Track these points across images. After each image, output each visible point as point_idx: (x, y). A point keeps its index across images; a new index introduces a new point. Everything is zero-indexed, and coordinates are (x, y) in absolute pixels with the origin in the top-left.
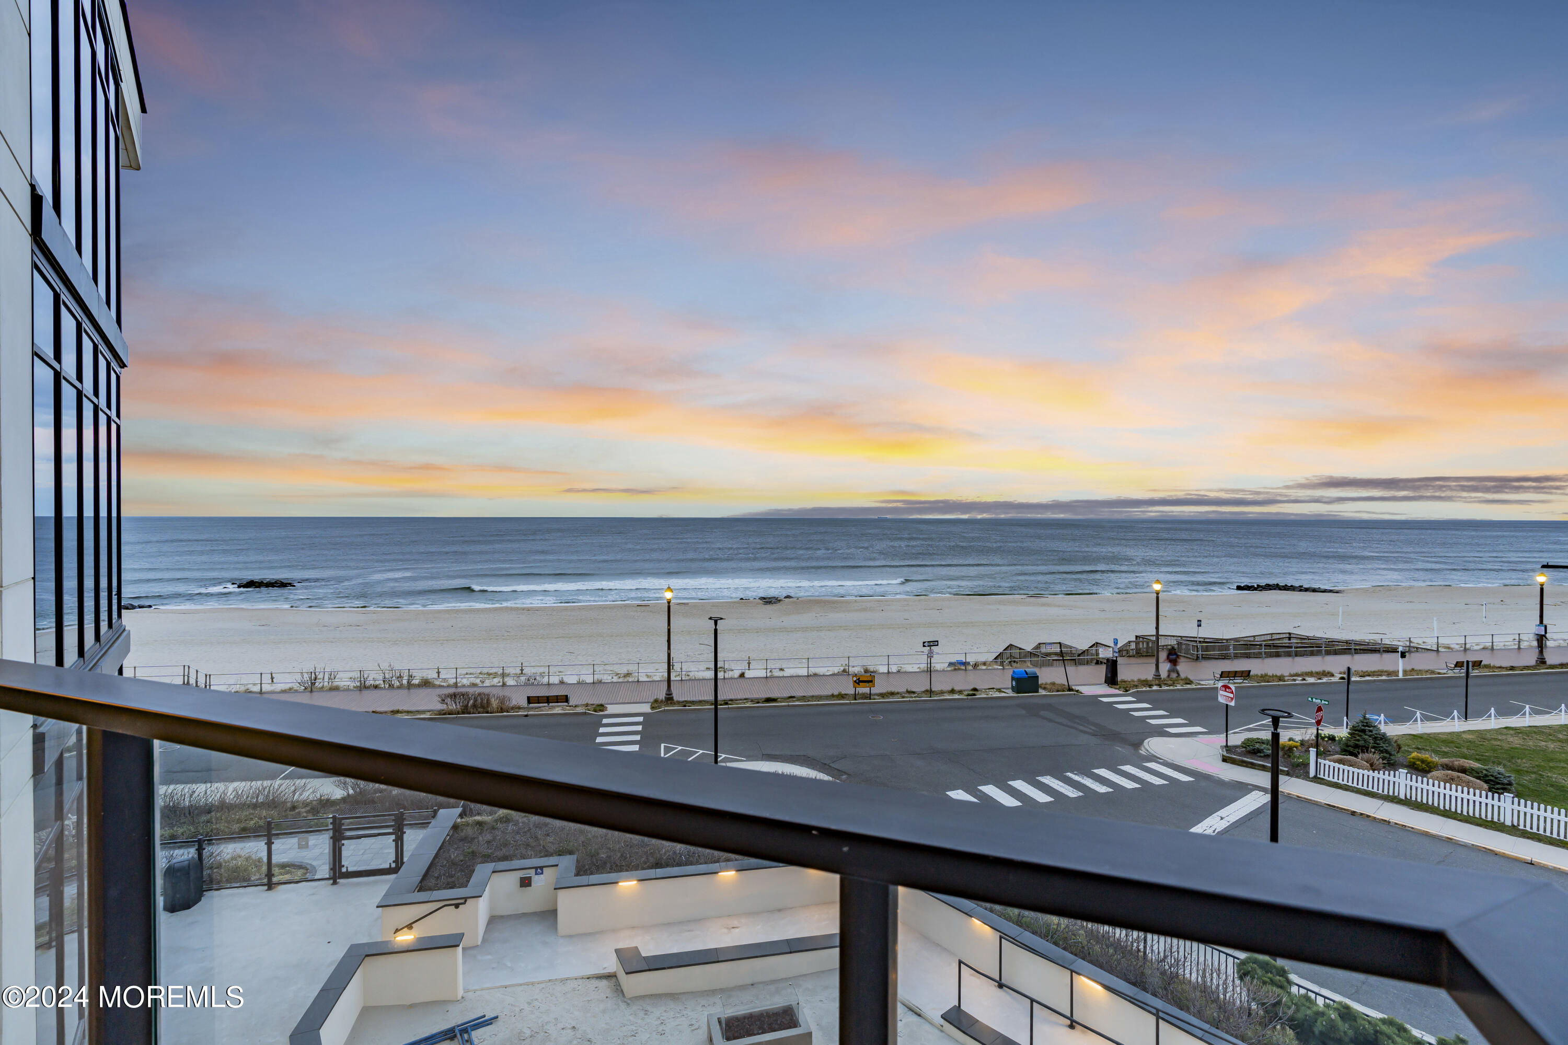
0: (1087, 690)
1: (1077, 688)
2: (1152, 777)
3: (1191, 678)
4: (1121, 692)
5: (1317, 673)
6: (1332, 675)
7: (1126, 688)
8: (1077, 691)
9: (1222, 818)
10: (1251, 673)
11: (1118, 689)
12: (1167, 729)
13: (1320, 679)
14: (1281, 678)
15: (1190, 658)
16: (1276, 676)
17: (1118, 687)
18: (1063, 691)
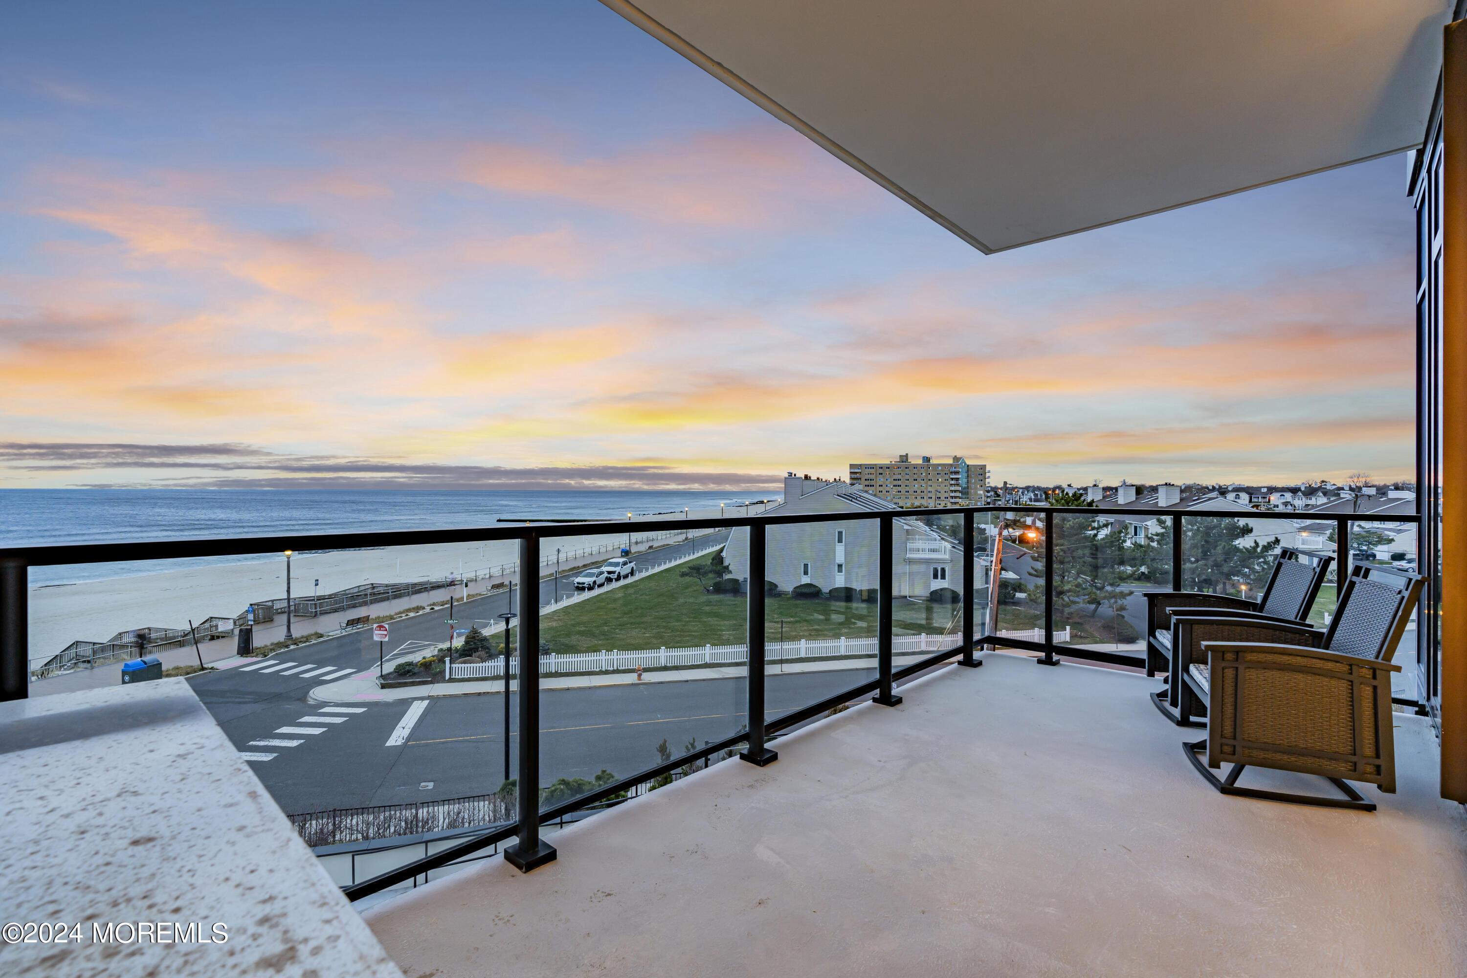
0: (223, 665)
1: (210, 665)
2: (332, 718)
3: (320, 631)
4: (260, 659)
5: (414, 608)
6: (424, 608)
7: (264, 653)
8: (212, 668)
9: (404, 728)
10: (370, 617)
11: (256, 656)
12: (323, 678)
13: (418, 612)
14: (391, 617)
15: (308, 616)
16: (387, 616)
17: (255, 654)
18: (200, 671)
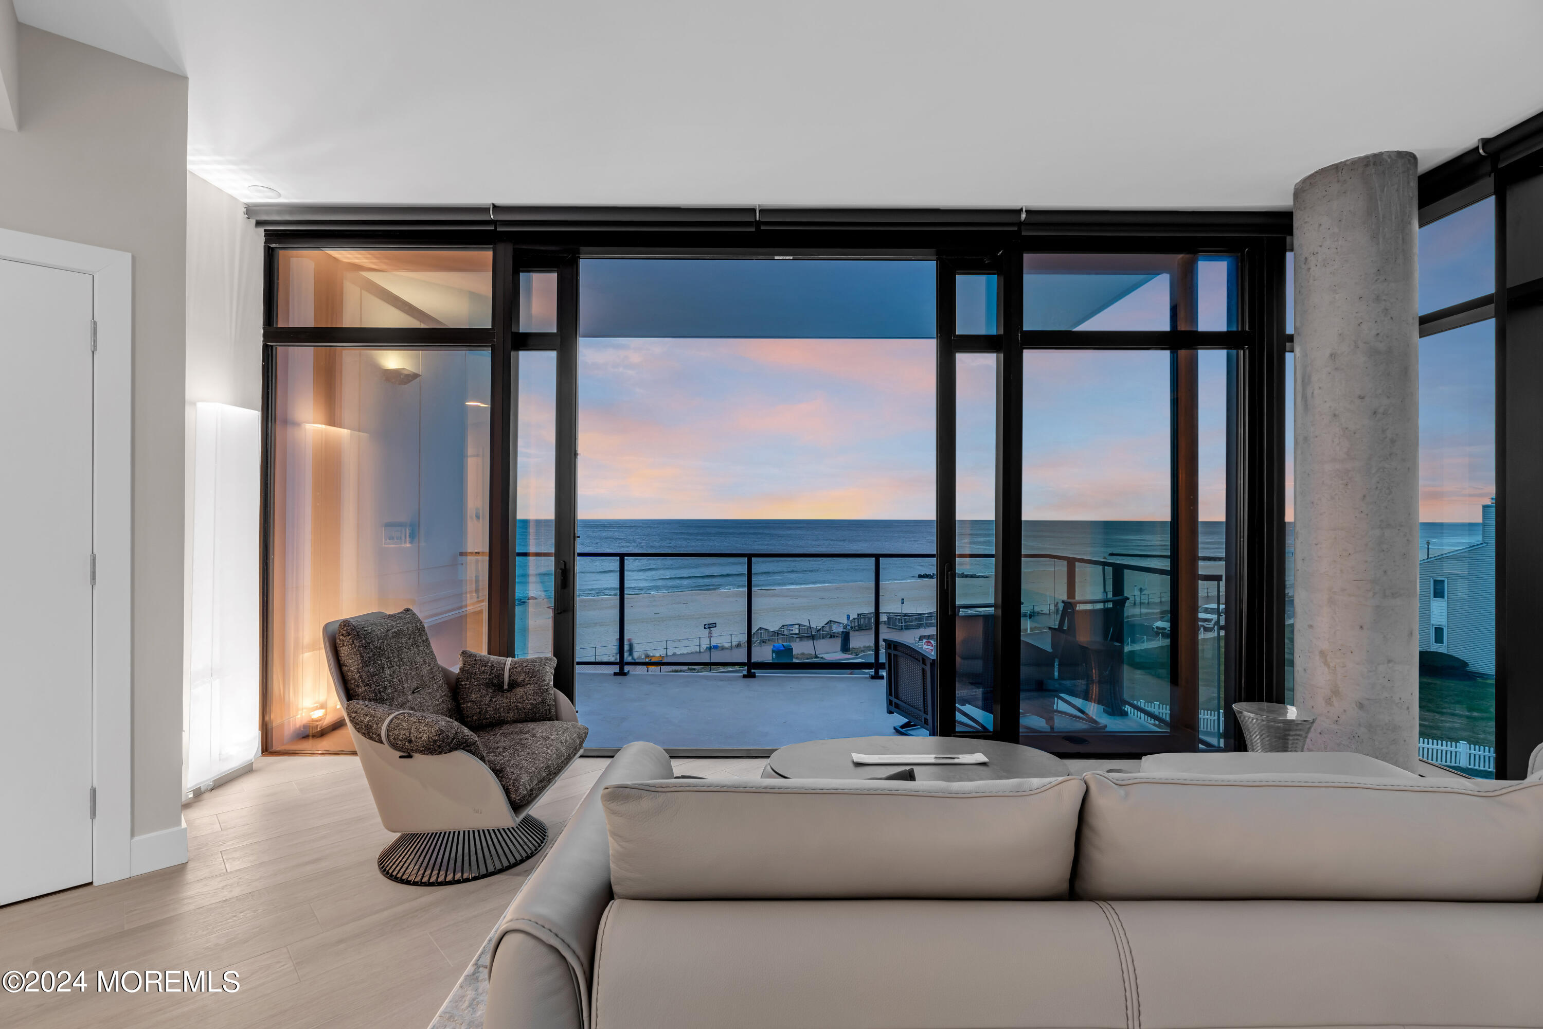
0: (829, 657)
1: (821, 656)
4: (853, 657)
7: (856, 653)
8: (822, 658)
11: (851, 654)
15: (896, 629)
17: (850, 653)
18: (812, 658)
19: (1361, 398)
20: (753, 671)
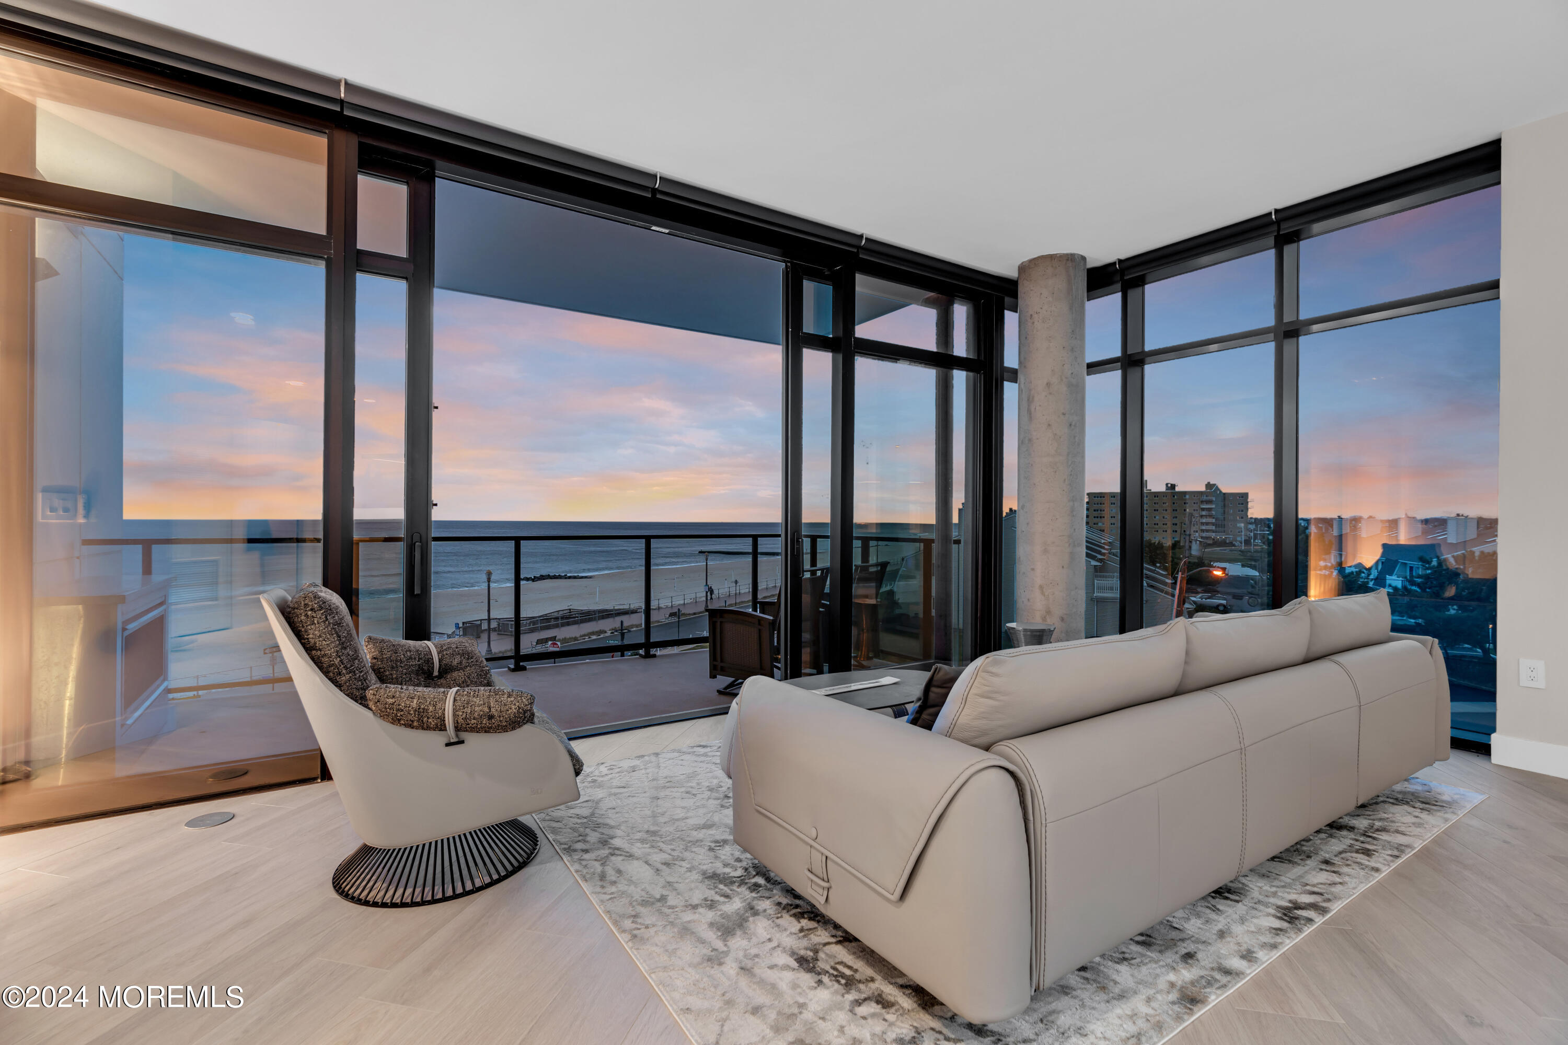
13: (600, 636)
14: (576, 639)
15: (508, 635)
19: (1064, 414)
20: (521, 664)
